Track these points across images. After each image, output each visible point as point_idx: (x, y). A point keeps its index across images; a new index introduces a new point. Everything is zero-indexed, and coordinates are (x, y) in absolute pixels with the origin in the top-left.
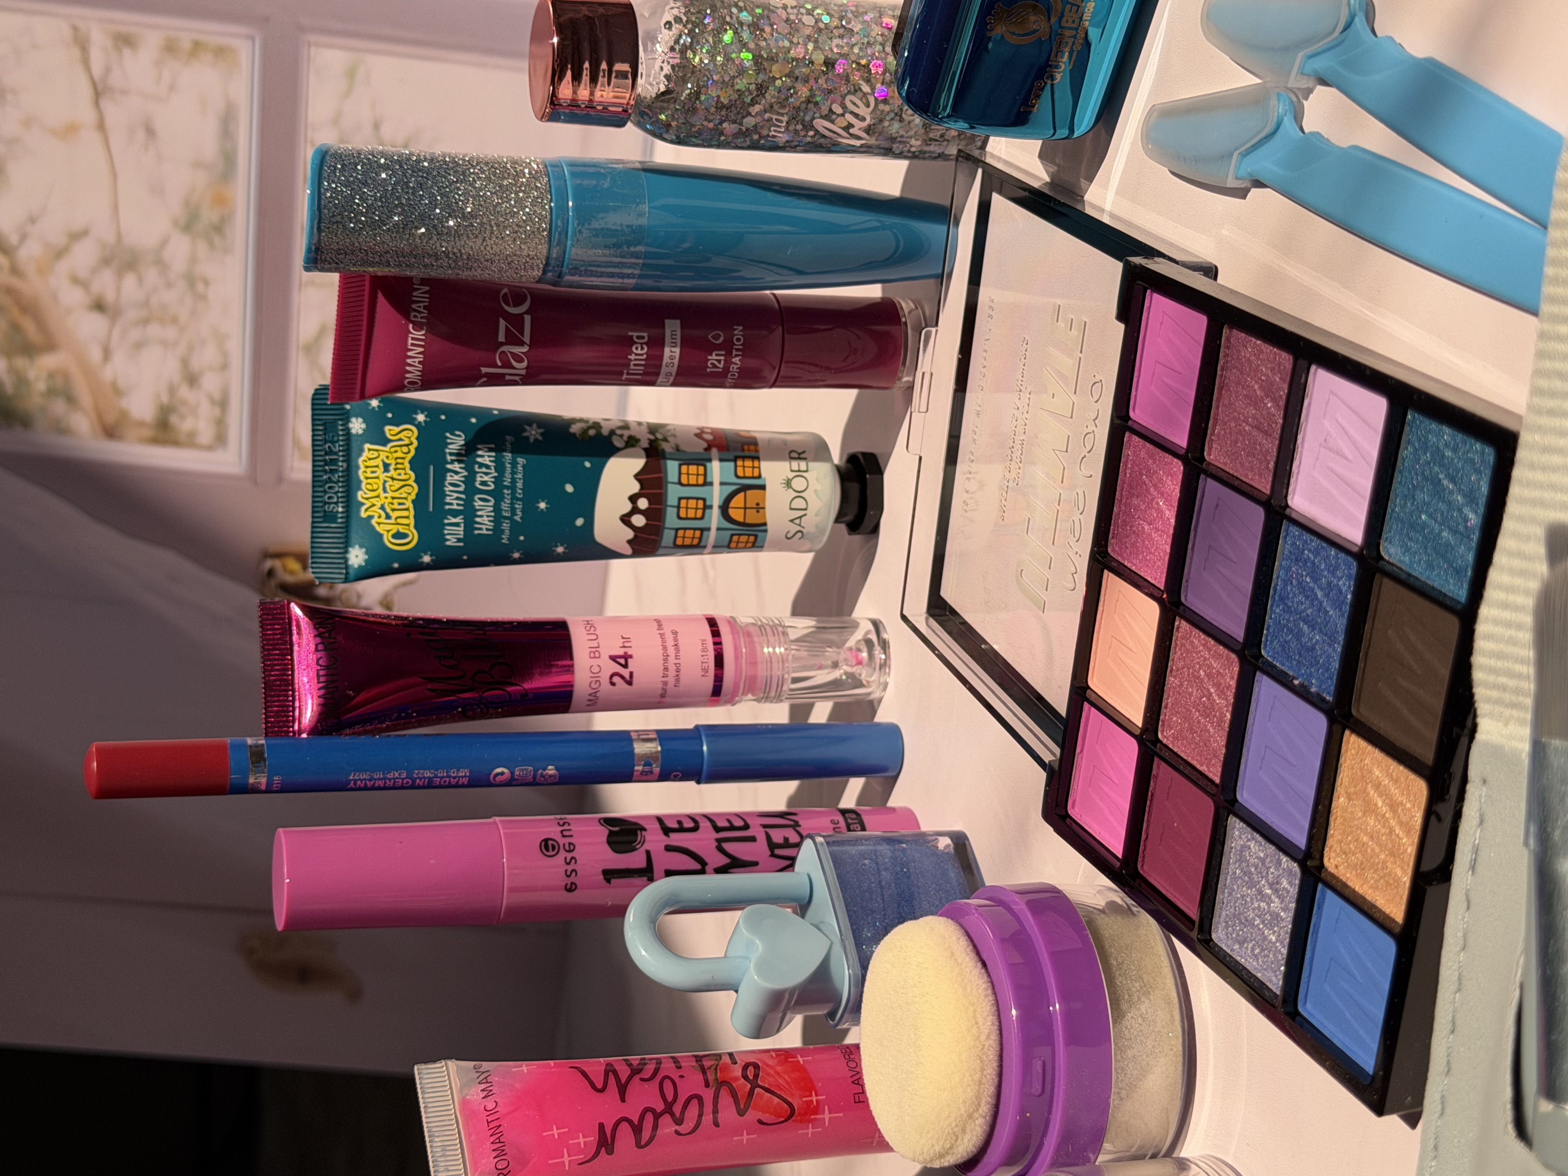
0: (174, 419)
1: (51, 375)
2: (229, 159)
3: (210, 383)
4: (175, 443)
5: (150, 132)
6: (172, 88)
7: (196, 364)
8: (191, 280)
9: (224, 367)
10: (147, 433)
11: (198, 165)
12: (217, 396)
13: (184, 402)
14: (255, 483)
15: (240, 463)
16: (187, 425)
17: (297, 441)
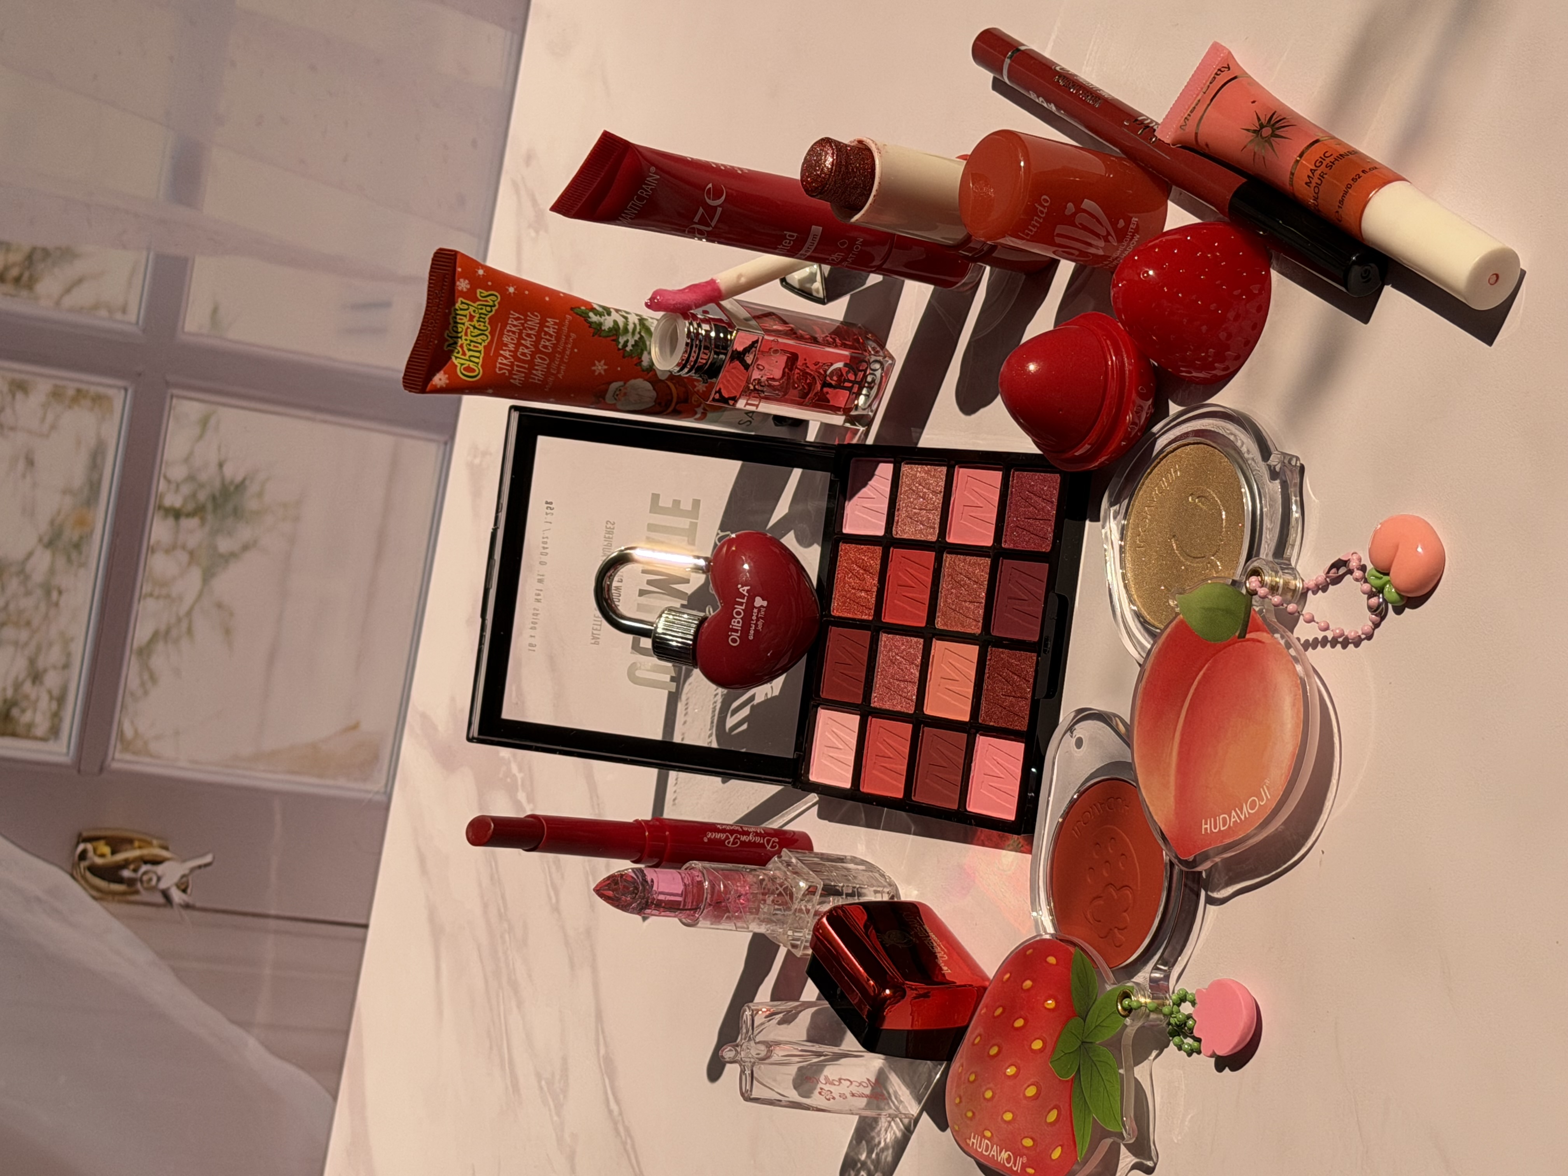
0: (15, 712)
2: (94, 487)
3: (52, 680)
4: (14, 735)
5: (30, 462)
6: (53, 427)
7: (41, 664)
8: (47, 588)
9: (66, 666)
11: (65, 492)
12: (56, 692)
13: (26, 697)
14: (79, 771)
15: (68, 753)
16: (26, 718)
17: (121, 733)
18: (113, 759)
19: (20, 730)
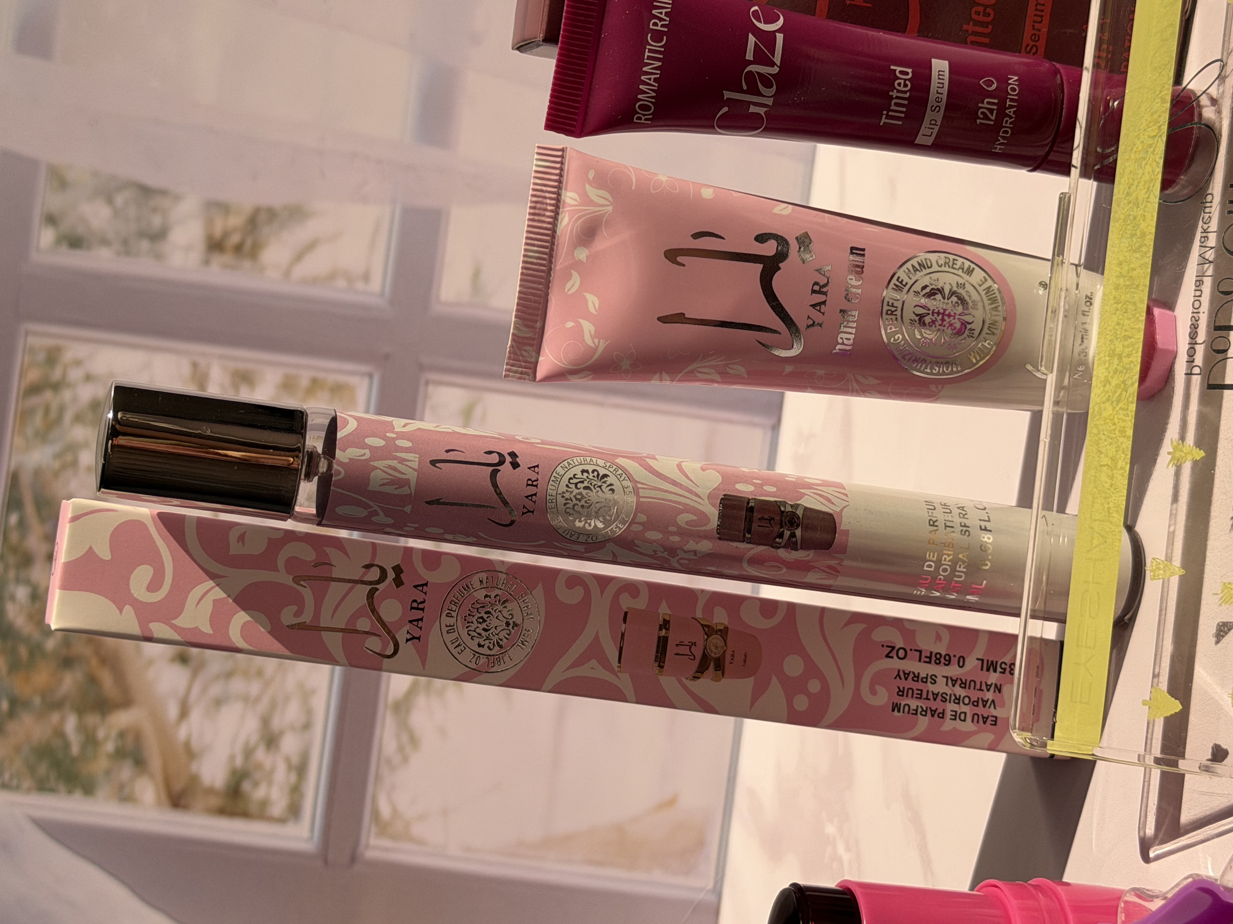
0: (246, 786)
1: (122, 735)
3: (290, 745)
4: (245, 815)
7: (276, 723)
9: (307, 726)
10: (215, 802)
12: (295, 760)
13: (259, 766)
14: (326, 861)
15: (311, 838)
16: (260, 793)
17: (376, 814)
18: (367, 846)
19: (253, 808)
